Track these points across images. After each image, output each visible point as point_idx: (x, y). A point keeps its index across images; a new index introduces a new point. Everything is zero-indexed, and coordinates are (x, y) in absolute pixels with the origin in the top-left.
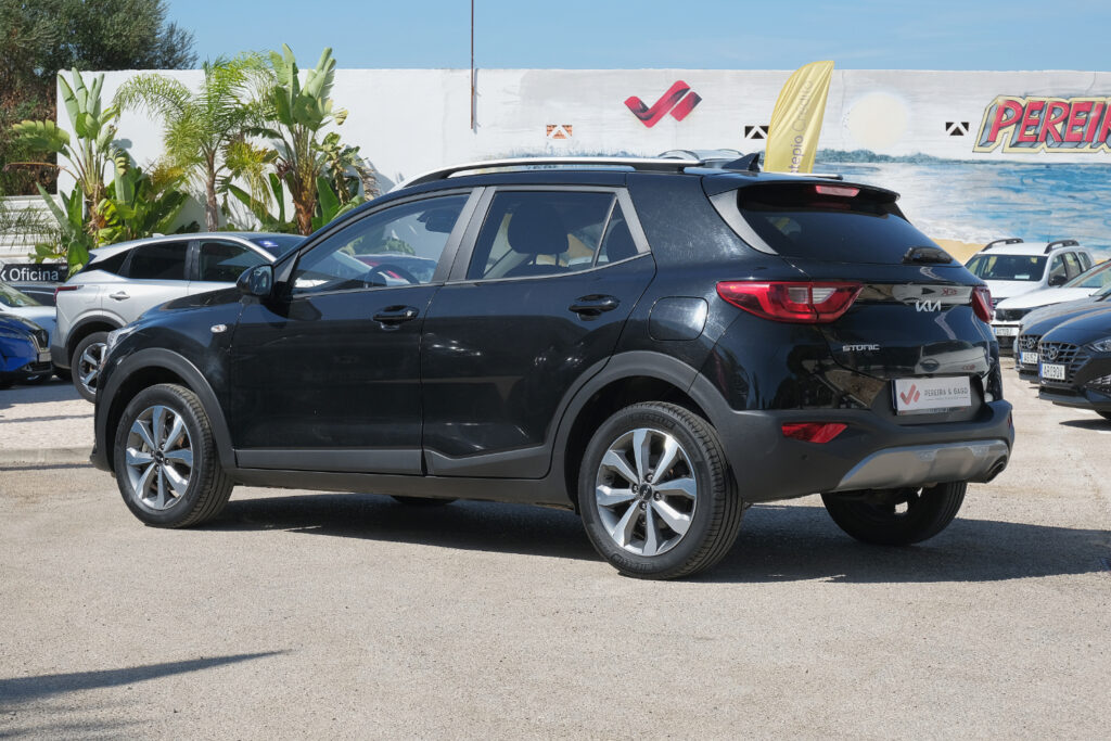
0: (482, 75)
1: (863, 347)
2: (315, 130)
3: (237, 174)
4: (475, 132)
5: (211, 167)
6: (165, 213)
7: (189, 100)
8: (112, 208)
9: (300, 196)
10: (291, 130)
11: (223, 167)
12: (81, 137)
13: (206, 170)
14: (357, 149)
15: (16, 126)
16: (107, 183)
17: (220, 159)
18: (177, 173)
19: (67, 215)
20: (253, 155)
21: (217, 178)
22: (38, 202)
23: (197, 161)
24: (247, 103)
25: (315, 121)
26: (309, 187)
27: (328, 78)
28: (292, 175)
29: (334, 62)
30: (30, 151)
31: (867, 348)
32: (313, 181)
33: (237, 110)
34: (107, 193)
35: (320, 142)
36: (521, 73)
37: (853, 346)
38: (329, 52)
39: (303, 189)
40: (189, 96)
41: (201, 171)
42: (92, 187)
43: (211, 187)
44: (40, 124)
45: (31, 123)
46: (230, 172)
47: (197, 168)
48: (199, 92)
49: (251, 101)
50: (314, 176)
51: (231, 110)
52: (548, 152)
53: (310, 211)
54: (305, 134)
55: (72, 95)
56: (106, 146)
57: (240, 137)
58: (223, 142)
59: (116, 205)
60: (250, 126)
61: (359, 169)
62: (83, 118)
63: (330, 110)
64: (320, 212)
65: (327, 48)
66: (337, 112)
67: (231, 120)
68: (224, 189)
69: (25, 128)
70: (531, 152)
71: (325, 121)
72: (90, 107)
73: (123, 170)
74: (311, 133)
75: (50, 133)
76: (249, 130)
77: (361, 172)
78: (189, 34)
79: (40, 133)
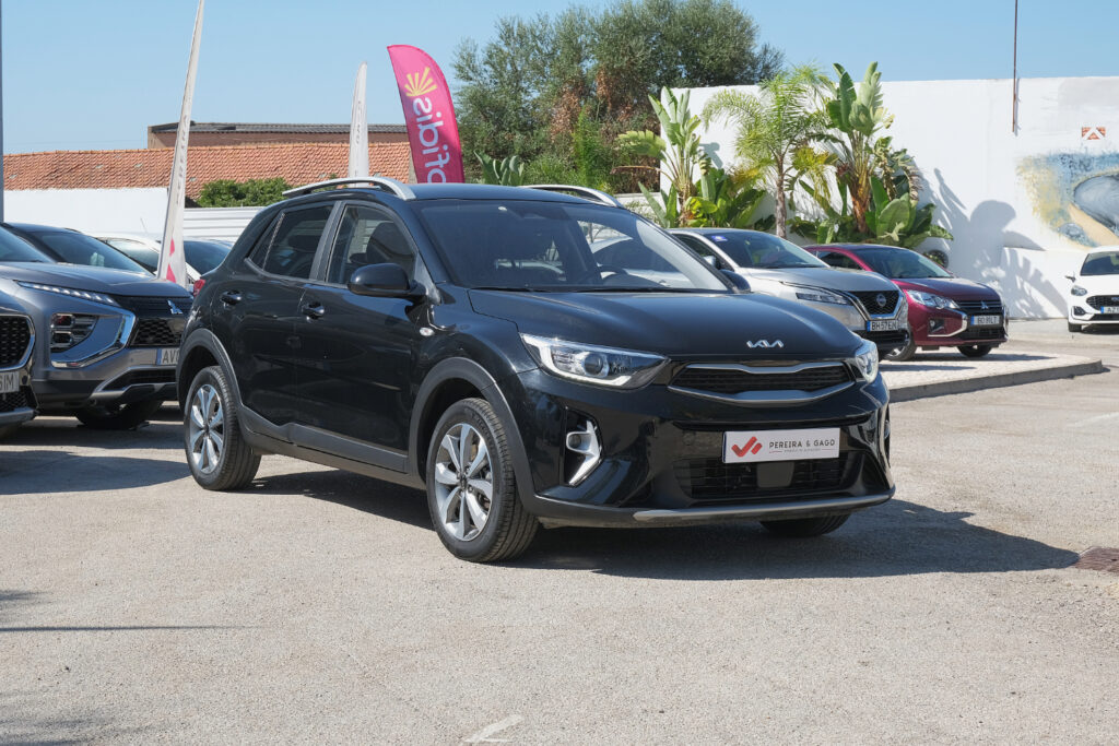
0: (1024, 84)
2: (868, 136)
3: (801, 174)
4: (1016, 134)
5: (781, 169)
6: (745, 205)
8: (698, 204)
9: (856, 192)
10: (851, 136)
11: (790, 169)
12: (674, 144)
13: (777, 168)
14: (905, 151)
15: (621, 136)
16: (694, 182)
17: (788, 159)
18: (755, 173)
19: (664, 209)
20: (816, 158)
21: (785, 177)
22: (640, 198)
23: (768, 162)
24: (810, 111)
25: (868, 128)
26: (863, 185)
27: (876, 89)
28: (848, 178)
29: (879, 74)
32: (867, 180)
33: (803, 118)
34: (695, 191)
35: (871, 146)
36: (1060, 81)
38: (874, 67)
39: (858, 186)
40: (762, 109)
41: (773, 170)
42: (683, 185)
43: (780, 184)
44: (641, 133)
45: (634, 133)
46: (797, 172)
47: (770, 168)
48: (769, 104)
49: (816, 111)
50: (868, 174)
51: (797, 120)
52: (1083, 151)
53: (864, 206)
54: (861, 139)
55: (662, 109)
56: (693, 152)
57: (805, 142)
58: (791, 146)
59: (701, 201)
60: (814, 132)
61: (905, 169)
62: (675, 127)
63: (881, 116)
64: (873, 207)
65: (872, 62)
66: (886, 117)
67: (798, 127)
68: (791, 187)
69: (630, 137)
70: (1067, 152)
71: (875, 128)
72: (680, 119)
73: (704, 171)
74: (865, 138)
75: (649, 141)
76: (812, 136)
77: (907, 171)
78: (781, 52)
79: (641, 140)
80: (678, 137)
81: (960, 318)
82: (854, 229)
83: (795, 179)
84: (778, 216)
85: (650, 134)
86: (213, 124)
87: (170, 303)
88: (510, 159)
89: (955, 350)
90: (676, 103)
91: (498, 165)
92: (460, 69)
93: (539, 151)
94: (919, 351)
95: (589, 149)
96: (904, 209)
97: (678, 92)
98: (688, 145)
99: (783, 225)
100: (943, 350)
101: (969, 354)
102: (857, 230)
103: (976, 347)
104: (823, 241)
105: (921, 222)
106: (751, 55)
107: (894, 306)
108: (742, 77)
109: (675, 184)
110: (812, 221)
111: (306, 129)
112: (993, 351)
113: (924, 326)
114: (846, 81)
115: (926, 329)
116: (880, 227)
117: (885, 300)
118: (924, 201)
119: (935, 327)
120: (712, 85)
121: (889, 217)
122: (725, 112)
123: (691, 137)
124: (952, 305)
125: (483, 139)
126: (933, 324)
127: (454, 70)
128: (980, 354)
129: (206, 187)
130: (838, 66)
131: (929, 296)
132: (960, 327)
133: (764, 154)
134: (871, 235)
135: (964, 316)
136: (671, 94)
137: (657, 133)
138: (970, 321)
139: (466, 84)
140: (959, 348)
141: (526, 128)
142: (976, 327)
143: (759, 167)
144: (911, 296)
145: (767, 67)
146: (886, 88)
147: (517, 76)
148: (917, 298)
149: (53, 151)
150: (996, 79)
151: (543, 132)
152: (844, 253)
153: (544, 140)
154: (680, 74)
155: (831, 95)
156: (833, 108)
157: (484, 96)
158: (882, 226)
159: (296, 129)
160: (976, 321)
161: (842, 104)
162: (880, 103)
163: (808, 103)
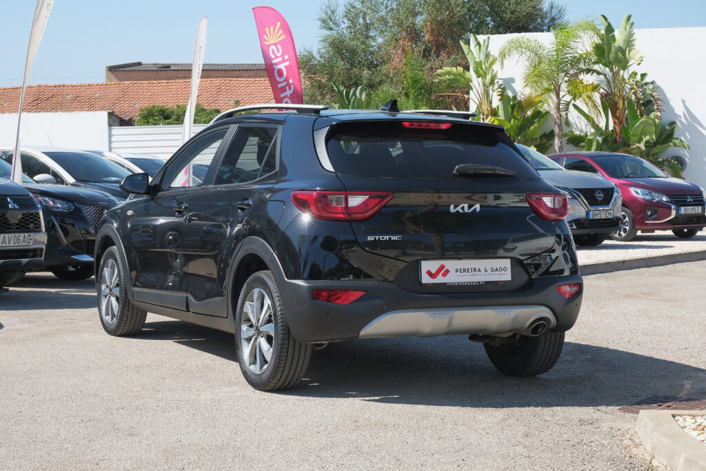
1: (387, 238)
2: (624, 70)
3: (575, 98)
5: (558, 95)
6: (532, 123)
7: (545, 52)
8: (496, 122)
9: (616, 113)
10: (611, 70)
11: (565, 95)
12: (479, 77)
13: (556, 95)
15: (439, 71)
16: (494, 106)
17: (564, 88)
18: (541, 99)
20: (585, 87)
21: (562, 102)
23: (548, 90)
24: (580, 52)
25: (624, 64)
26: (621, 107)
27: (631, 35)
28: (610, 103)
29: (633, 23)
30: (449, 87)
31: (390, 238)
32: (624, 103)
33: (575, 57)
34: (494, 113)
35: (626, 77)
37: (377, 237)
38: (629, 18)
39: (617, 109)
40: (544, 50)
41: (553, 96)
42: (485, 107)
43: (558, 108)
44: (454, 69)
45: (448, 69)
46: (571, 98)
47: (550, 95)
48: (551, 46)
49: (585, 51)
50: (624, 100)
51: (570, 58)
53: (621, 123)
54: (618, 72)
55: (470, 51)
56: (492, 83)
57: (576, 75)
58: (566, 79)
59: (498, 120)
60: (584, 67)
61: (651, 95)
62: (478, 64)
63: (634, 56)
64: (627, 123)
65: (627, 15)
66: (638, 57)
67: (571, 64)
68: (567, 109)
71: (630, 63)
72: (482, 58)
73: (500, 97)
74: (622, 71)
75: (460, 75)
76: (582, 71)
77: (653, 97)
78: (564, 8)
79: (454, 74)
80: (481, 71)
81: (670, 208)
82: (612, 141)
83: (569, 103)
84: (557, 130)
85: (460, 69)
86: (155, 64)
87: (9, 200)
88: (357, 89)
89: (670, 233)
90: (480, 46)
91: (348, 93)
92: (324, 21)
93: (380, 83)
94: (639, 233)
95: (415, 81)
96: (650, 125)
97: (481, 38)
98: (489, 78)
99: (560, 137)
100: (658, 233)
101: (681, 236)
102: (616, 141)
103: (686, 230)
104: (590, 149)
105: (666, 134)
106: (541, 10)
107: (610, 200)
108: (534, 27)
109: (480, 107)
110: (582, 134)
111: (223, 68)
112: (699, 233)
113: (643, 214)
114: (610, 29)
115: (644, 216)
116: (633, 139)
117: (602, 195)
118: (667, 119)
119: (651, 215)
120: (511, 32)
121: (639, 131)
122: (516, 53)
123: (490, 72)
124: (664, 199)
125: (340, 73)
126: (649, 213)
127: (319, 23)
128: (689, 236)
129: (142, 110)
130: (604, 17)
131: (647, 192)
132: (670, 215)
133: (546, 85)
134: (626, 144)
135: (673, 207)
136: (476, 39)
137: (467, 68)
138: (677, 211)
139: (328, 32)
140: (673, 231)
141: (371, 66)
142: (684, 215)
143: (542, 94)
144: (633, 192)
145: (553, 19)
146: (639, 35)
147: (367, 27)
148: (637, 193)
149: (36, 85)
151: (384, 69)
152: (584, 159)
153: (386, 75)
154: (488, 24)
155: (598, 41)
156: (598, 49)
157: (343, 42)
158: (635, 138)
159: (216, 68)
160: (683, 210)
161: (605, 46)
162: (634, 45)
163: (580, 46)
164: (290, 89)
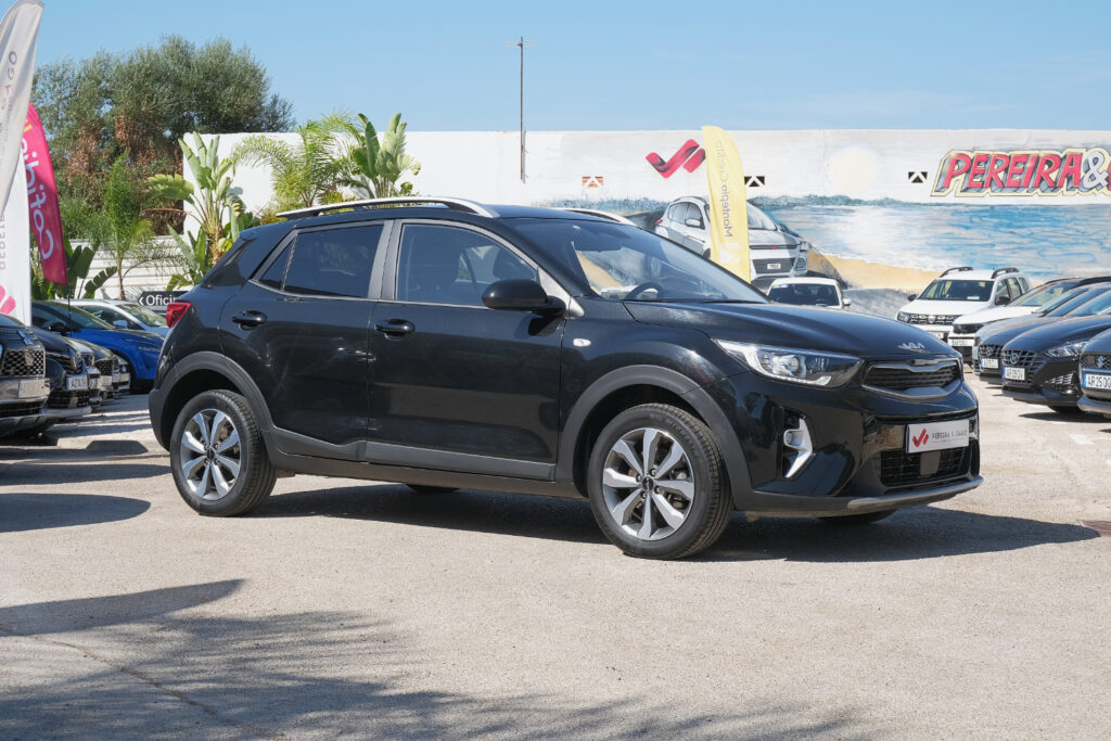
0: (529, 136)
2: (393, 181)
4: (524, 182)
7: (291, 157)
10: (376, 182)
12: (203, 188)
15: (151, 179)
16: (224, 224)
19: (193, 251)
22: (169, 240)
24: (337, 158)
25: (393, 174)
27: (401, 138)
30: (162, 199)
33: (330, 164)
34: (224, 232)
36: (562, 134)
38: (399, 117)
40: (290, 154)
42: (213, 228)
44: (170, 177)
45: (163, 176)
48: (299, 150)
49: (341, 158)
51: (323, 166)
52: (584, 198)
54: (385, 184)
55: (191, 154)
57: (334, 187)
58: (320, 191)
60: (341, 177)
62: (205, 171)
63: (407, 164)
65: (396, 113)
66: (413, 165)
67: (325, 173)
69: (158, 180)
70: (570, 199)
71: (401, 173)
72: (209, 163)
73: (238, 213)
74: (390, 183)
75: (177, 184)
76: (340, 181)
78: (289, 104)
79: (170, 184)
80: (209, 181)
85: (179, 177)
90: (206, 148)
97: (207, 138)
98: (219, 189)
106: (261, 104)
108: (251, 126)
109: (204, 226)
114: (370, 130)
122: (252, 157)
123: (222, 180)
130: (361, 116)
136: (201, 140)
146: (411, 138)
150: (505, 131)
155: (356, 144)
156: (358, 156)
161: (368, 153)
163: (336, 149)
164: (41, 197)
